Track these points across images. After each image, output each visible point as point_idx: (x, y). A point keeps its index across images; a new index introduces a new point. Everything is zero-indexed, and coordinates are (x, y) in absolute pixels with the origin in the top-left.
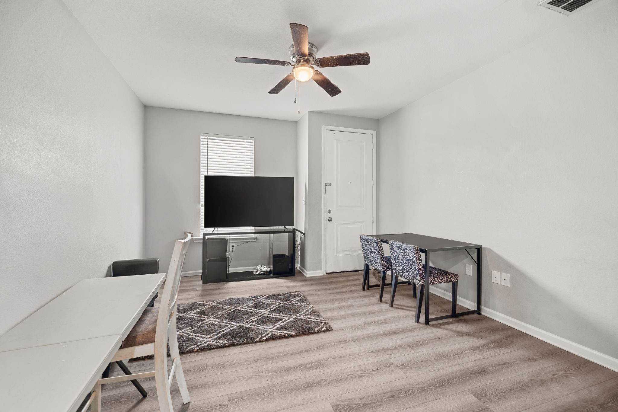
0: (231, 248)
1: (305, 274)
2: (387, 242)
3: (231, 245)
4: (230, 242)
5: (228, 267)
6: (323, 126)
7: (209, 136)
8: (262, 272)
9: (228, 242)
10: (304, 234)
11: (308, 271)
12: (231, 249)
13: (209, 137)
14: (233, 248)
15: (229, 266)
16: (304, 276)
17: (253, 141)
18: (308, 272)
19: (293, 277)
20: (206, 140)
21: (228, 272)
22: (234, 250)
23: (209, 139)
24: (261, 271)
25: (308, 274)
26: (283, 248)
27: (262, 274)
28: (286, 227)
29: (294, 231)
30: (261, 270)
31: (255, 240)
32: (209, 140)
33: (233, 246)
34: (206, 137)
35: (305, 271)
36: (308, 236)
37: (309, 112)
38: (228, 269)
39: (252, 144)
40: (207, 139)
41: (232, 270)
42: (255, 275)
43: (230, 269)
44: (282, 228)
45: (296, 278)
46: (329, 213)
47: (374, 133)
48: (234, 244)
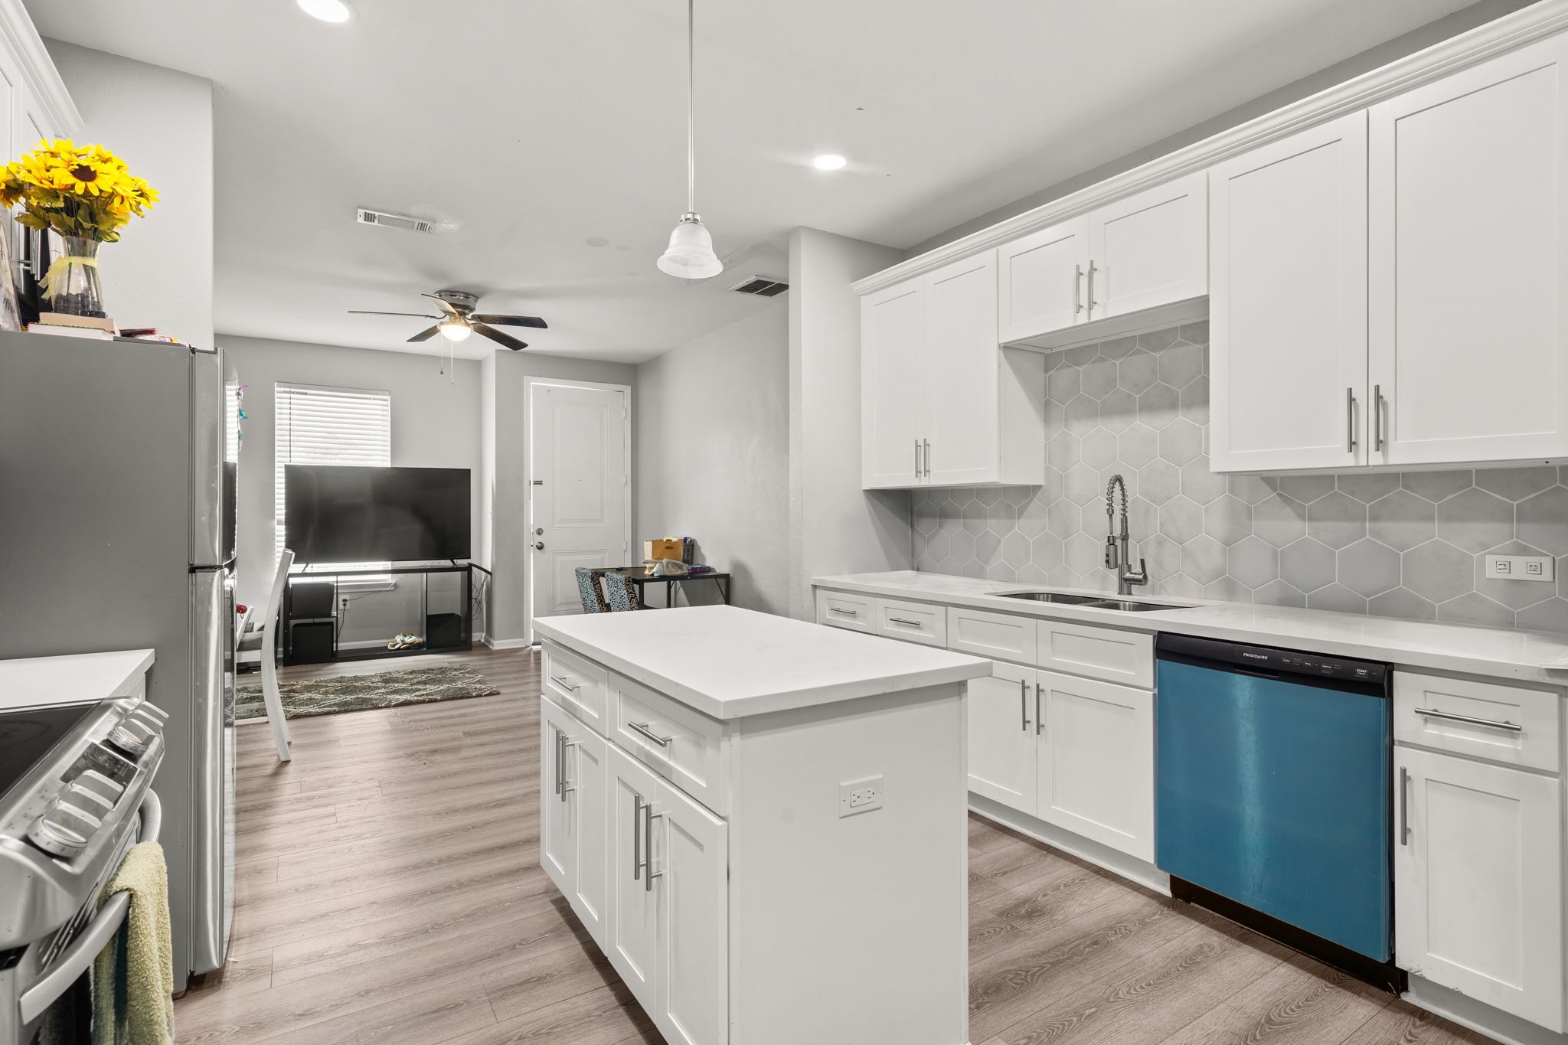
0: (341, 604)
1: (491, 647)
2: (604, 576)
3: (341, 597)
4: (339, 591)
5: (335, 639)
6: (525, 377)
7: (293, 388)
8: (405, 646)
9: (335, 591)
10: (490, 573)
11: (498, 640)
12: (341, 606)
13: (292, 390)
14: (345, 605)
15: (337, 637)
16: (490, 649)
17: (388, 398)
18: (495, 642)
19: (469, 652)
20: (288, 395)
21: (335, 649)
22: (347, 607)
23: (293, 393)
24: (404, 644)
25: (498, 645)
26: (450, 602)
27: (404, 649)
28: (455, 561)
29: (468, 569)
30: (402, 641)
31: (392, 589)
32: (293, 396)
33: (345, 600)
34: (288, 390)
35: (492, 641)
36: (497, 577)
37: (496, 350)
38: (335, 645)
39: (385, 403)
40: (290, 392)
41: (343, 646)
42: (391, 650)
43: (339, 644)
44: (447, 563)
45: (473, 652)
46: (539, 534)
47: (627, 389)
48: (347, 597)
